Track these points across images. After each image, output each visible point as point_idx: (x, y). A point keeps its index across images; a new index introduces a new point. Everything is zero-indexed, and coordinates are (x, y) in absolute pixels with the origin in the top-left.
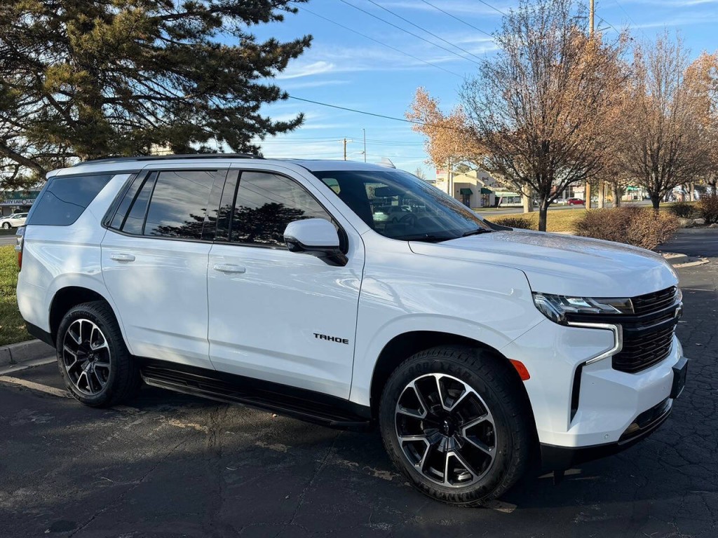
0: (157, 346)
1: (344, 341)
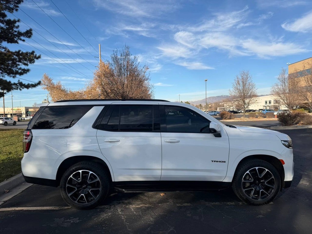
0: (131, 175)
1: (224, 162)
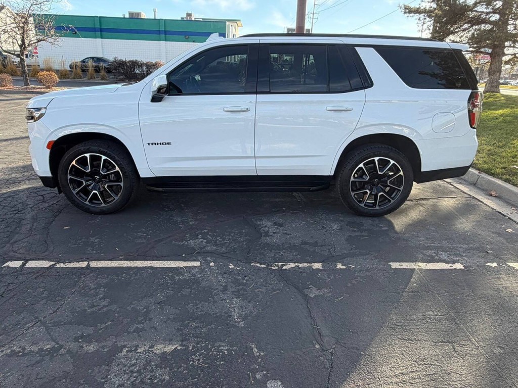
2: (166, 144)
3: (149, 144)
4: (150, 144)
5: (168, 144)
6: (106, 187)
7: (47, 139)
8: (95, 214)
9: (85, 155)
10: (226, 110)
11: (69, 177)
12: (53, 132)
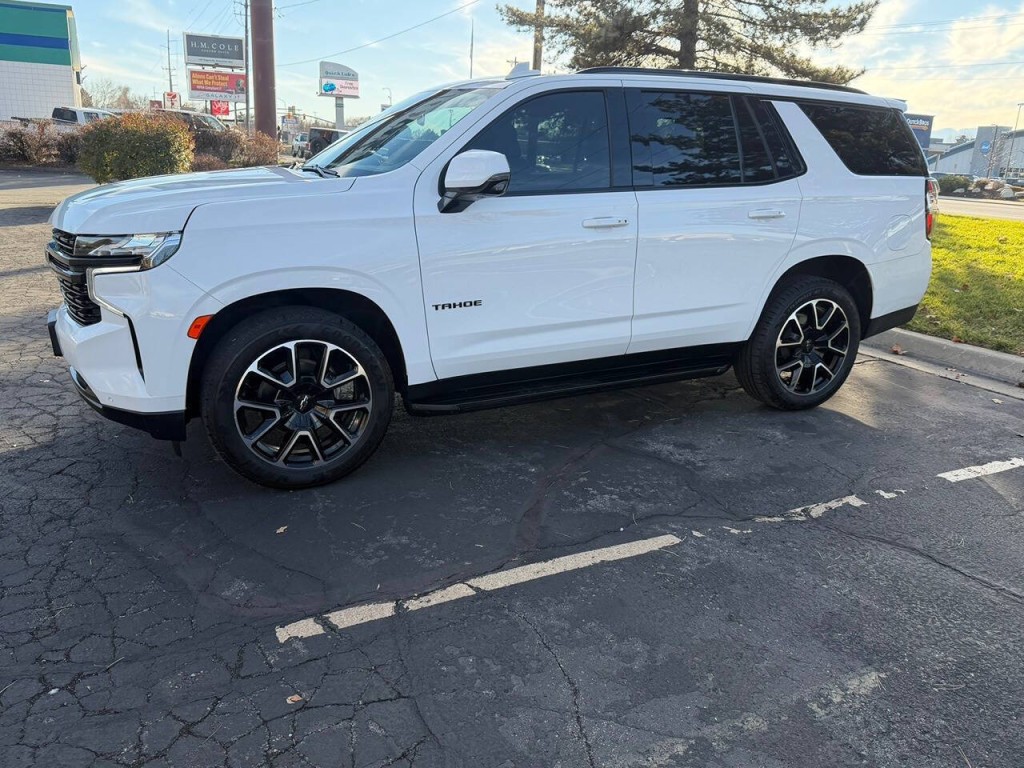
2: (471, 305)
3: (437, 309)
4: (440, 308)
5: (475, 303)
6: (331, 418)
7: (189, 314)
8: (294, 489)
9: (286, 345)
10: (586, 224)
11: (238, 404)
12: (208, 294)
